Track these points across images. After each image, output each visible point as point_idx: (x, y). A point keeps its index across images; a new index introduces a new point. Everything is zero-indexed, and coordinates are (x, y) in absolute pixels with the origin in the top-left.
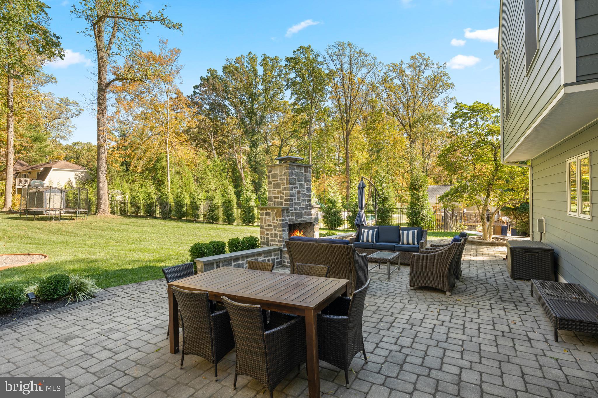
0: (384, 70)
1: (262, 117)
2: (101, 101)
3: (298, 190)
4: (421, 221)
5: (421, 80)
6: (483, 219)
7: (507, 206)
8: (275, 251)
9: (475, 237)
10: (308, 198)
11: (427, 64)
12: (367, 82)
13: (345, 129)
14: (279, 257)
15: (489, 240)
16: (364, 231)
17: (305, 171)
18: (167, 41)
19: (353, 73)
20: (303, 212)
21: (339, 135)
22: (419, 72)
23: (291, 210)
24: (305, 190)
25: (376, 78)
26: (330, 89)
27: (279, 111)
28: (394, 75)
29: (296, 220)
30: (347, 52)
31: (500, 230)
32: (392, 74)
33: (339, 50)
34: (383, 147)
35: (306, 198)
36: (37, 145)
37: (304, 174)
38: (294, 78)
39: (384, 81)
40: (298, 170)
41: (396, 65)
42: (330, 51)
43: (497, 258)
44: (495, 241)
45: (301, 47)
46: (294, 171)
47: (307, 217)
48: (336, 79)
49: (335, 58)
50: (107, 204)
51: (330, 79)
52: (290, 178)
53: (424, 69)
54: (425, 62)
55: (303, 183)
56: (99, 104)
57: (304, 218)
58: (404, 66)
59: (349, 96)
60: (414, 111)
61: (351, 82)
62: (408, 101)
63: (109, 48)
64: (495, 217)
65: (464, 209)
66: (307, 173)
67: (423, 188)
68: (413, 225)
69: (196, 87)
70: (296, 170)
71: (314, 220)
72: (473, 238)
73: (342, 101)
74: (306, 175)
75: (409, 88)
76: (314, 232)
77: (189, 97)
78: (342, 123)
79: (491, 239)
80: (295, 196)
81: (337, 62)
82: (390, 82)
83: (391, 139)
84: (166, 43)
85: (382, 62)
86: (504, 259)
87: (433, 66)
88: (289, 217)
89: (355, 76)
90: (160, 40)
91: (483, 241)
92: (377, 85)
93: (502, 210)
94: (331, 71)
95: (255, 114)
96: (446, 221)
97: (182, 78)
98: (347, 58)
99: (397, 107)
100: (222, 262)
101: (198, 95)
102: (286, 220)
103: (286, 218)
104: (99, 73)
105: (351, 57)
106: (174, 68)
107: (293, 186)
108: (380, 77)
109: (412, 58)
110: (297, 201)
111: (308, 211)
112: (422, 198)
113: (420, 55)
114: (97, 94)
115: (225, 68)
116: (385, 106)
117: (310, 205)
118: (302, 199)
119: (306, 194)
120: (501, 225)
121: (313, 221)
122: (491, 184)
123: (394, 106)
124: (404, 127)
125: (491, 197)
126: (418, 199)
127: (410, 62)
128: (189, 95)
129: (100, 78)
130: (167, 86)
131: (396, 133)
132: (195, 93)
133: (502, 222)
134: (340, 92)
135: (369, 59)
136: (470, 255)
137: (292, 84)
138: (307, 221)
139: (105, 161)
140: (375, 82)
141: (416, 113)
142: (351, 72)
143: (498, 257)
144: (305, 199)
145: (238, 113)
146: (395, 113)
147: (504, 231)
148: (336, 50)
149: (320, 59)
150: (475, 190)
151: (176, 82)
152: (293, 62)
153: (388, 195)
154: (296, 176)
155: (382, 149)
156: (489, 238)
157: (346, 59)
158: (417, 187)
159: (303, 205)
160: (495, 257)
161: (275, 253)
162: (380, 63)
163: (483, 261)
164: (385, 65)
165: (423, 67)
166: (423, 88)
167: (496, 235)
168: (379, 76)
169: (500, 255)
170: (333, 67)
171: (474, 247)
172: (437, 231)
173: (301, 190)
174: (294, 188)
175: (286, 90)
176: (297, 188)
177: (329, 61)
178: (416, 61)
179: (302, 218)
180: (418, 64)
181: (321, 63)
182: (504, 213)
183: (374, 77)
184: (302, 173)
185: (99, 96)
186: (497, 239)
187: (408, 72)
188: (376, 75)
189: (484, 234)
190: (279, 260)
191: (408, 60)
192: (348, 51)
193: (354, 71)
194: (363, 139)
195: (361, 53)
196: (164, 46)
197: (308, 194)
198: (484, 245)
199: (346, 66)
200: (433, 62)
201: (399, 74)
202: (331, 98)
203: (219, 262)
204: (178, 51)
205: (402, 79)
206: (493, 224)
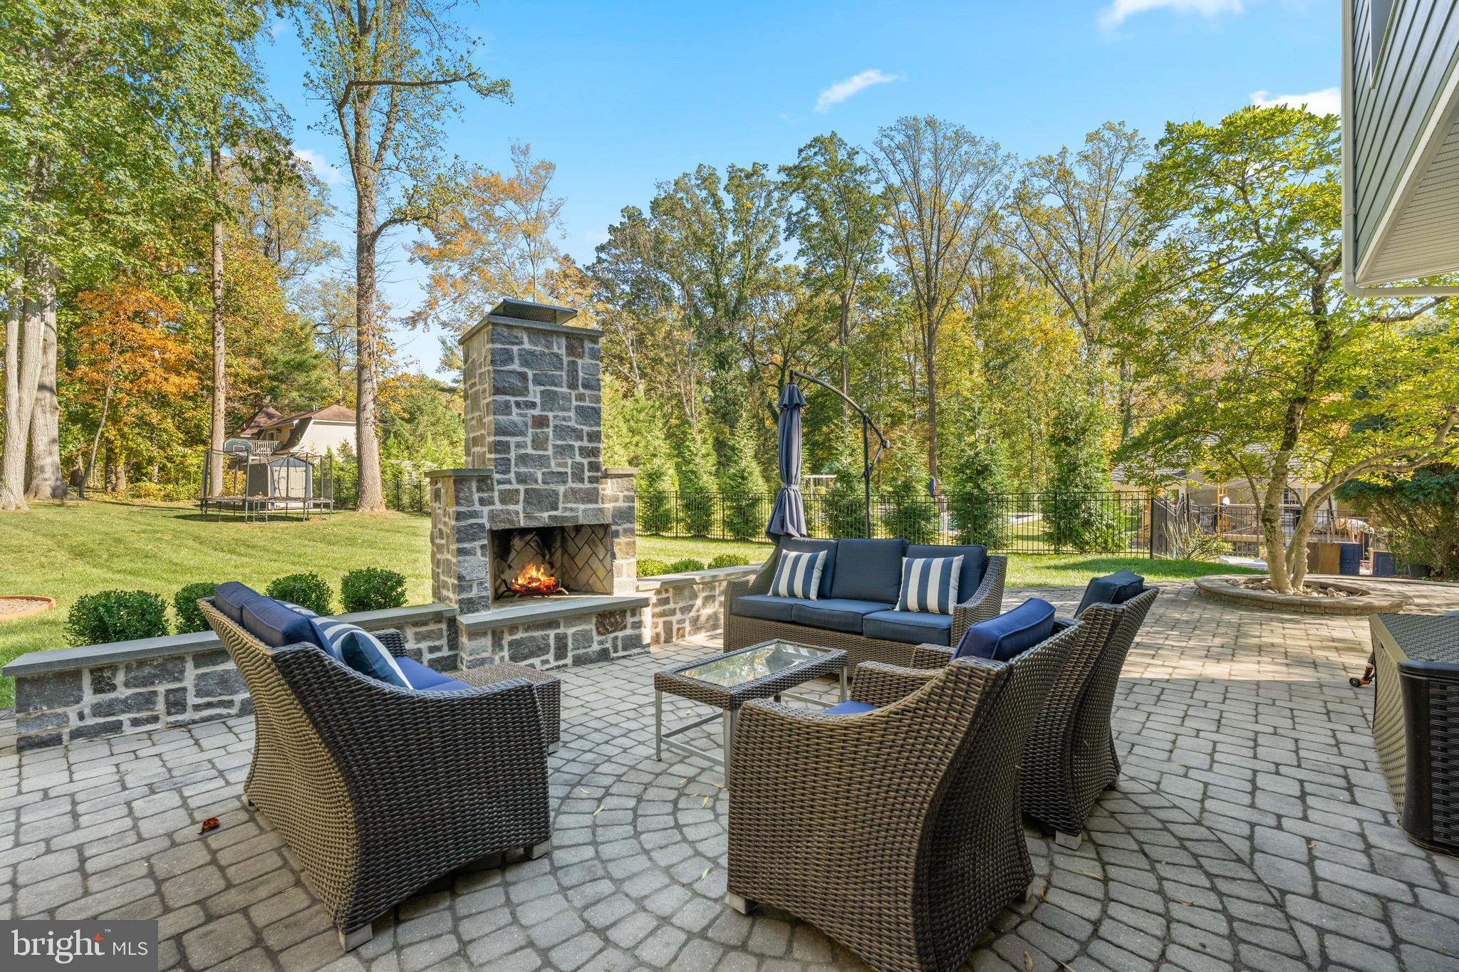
0: (1019, 176)
1: (741, 300)
2: (363, 273)
3: (536, 412)
4: (1080, 529)
5: (1116, 189)
6: (1270, 521)
7: (1363, 478)
8: (425, 624)
9: (1241, 578)
10: (585, 443)
11: (1130, 148)
12: (976, 206)
13: (925, 316)
14: (444, 642)
15: (1291, 591)
16: (786, 557)
17: (571, 350)
18: (528, 147)
19: (944, 190)
20: (561, 489)
21: (911, 334)
22: (1109, 172)
23: (499, 482)
24: (572, 414)
25: (999, 193)
26: (890, 230)
27: (778, 288)
28: (1045, 183)
29: (528, 516)
30: (928, 140)
31: (1335, 557)
32: (1041, 184)
33: (908, 136)
34: (1018, 356)
35: (577, 444)
36: (301, 378)
37: (565, 359)
38: (802, 210)
39: (1021, 198)
40: (535, 344)
41: (1049, 161)
42: (886, 142)
43: (1324, 676)
44: (1315, 595)
45: (816, 140)
46: (515, 348)
47: (582, 507)
48: (902, 207)
49: (899, 156)
50: (379, 487)
51: (886, 207)
52: (495, 371)
53: (1123, 160)
54: (1125, 143)
55: (565, 390)
56: (360, 278)
57: (565, 509)
58: (1070, 160)
59: (934, 241)
60: (1096, 267)
61: (938, 210)
62: (1081, 243)
63: (379, 158)
64: (1319, 519)
65: (1221, 498)
66: (581, 356)
67: (1089, 437)
68: (1059, 539)
69: (601, 249)
70: (527, 346)
71: (614, 516)
72: (1235, 584)
73: (919, 256)
74: (574, 364)
75: (1084, 214)
76: (613, 556)
77: (588, 268)
78: (920, 308)
79: (1301, 588)
80: (522, 434)
81: (904, 166)
82: (1035, 201)
83: (1038, 334)
84: (525, 152)
85: (1013, 153)
86: (1356, 683)
87: (1146, 152)
88: (492, 503)
89: (950, 193)
90: (513, 148)
91: (1270, 594)
92: (1001, 212)
93: (1342, 493)
94: (889, 188)
95: (723, 296)
96: (1160, 527)
97: (565, 226)
98: (928, 153)
99: (1053, 259)
100: (128, 668)
101: (605, 265)
102: (474, 514)
103: (477, 507)
104: (360, 213)
105: (936, 153)
106: (546, 207)
107: (512, 399)
108: (1010, 193)
109: (1090, 138)
110: (530, 451)
111: (587, 485)
112: (1086, 464)
113: (1111, 129)
114: (355, 256)
115: (655, 205)
116: (1022, 259)
117: (594, 467)
118: (555, 446)
119: (574, 430)
120: (1338, 541)
121: (608, 520)
122: (1303, 400)
123: (1045, 257)
124: (1072, 305)
125: (1302, 446)
126: (1073, 468)
127: (1087, 148)
128: (589, 264)
129: (360, 223)
130: (532, 245)
131: (1048, 322)
132: (600, 261)
133: (1344, 533)
134: (913, 237)
135: (983, 149)
136: (1208, 655)
137: (797, 226)
138: (581, 521)
139: (371, 397)
140: (998, 205)
141: (1102, 269)
142: (938, 185)
143: (1329, 665)
144: (571, 447)
145: (690, 296)
146: (1050, 275)
147: (1348, 560)
148: (900, 138)
149: (860, 161)
150: (1243, 427)
151: (551, 235)
152: (799, 176)
153: (988, 457)
154: (525, 363)
155: (1012, 360)
156: (1294, 583)
157: (926, 158)
158: (1071, 435)
159: (559, 465)
160: (1315, 665)
161: (424, 629)
162: (1008, 156)
163: (1258, 684)
164: (1022, 161)
165: (1118, 157)
166: (1119, 209)
167: (1322, 572)
168: (1006, 188)
169: (1333, 656)
170: (896, 181)
171: (1232, 616)
172: (1129, 556)
173: (550, 415)
174: (518, 404)
175: (786, 239)
176: (533, 405)
177: (885, 165)
178: (1102, 144)
179: (556, 509)
180: (1106, 150)
181: (862, 170)
182: (1348, 506)
183: (995, 192)
184: (557, 356)
185: (359, 261)
186: (1323, 587)
187: (1082, 174)
188: (1001, 188)
189: (1275, 570)
190: (445, 652)
191: (1078, 145)
192: (930, 138)
193: (946, 181)
194: (971, 341)
195: (961, 137)
196: (522, 158)
197: (586, 428)
198: (1271, 610)
199: (926, 174)
200: (1146, 142)
201: (1057, 181)
202: (895, 252)
203: (114, 668)
204: (549, 167)
205: (1066, 191)
206: (1308, 539)
